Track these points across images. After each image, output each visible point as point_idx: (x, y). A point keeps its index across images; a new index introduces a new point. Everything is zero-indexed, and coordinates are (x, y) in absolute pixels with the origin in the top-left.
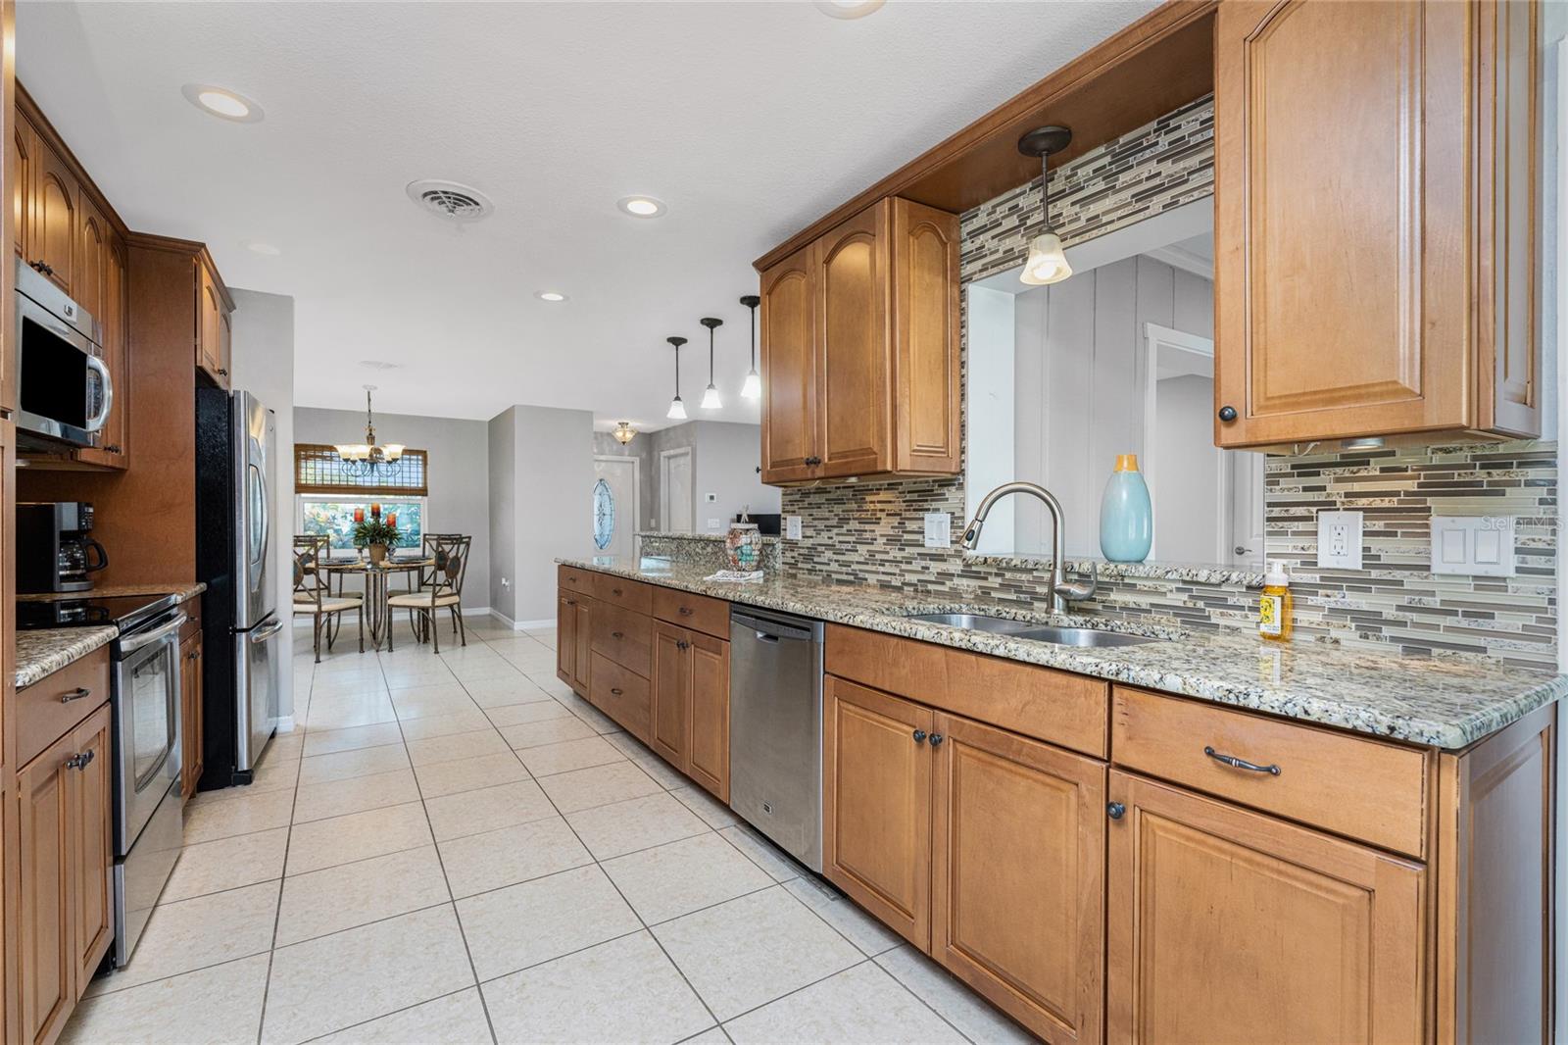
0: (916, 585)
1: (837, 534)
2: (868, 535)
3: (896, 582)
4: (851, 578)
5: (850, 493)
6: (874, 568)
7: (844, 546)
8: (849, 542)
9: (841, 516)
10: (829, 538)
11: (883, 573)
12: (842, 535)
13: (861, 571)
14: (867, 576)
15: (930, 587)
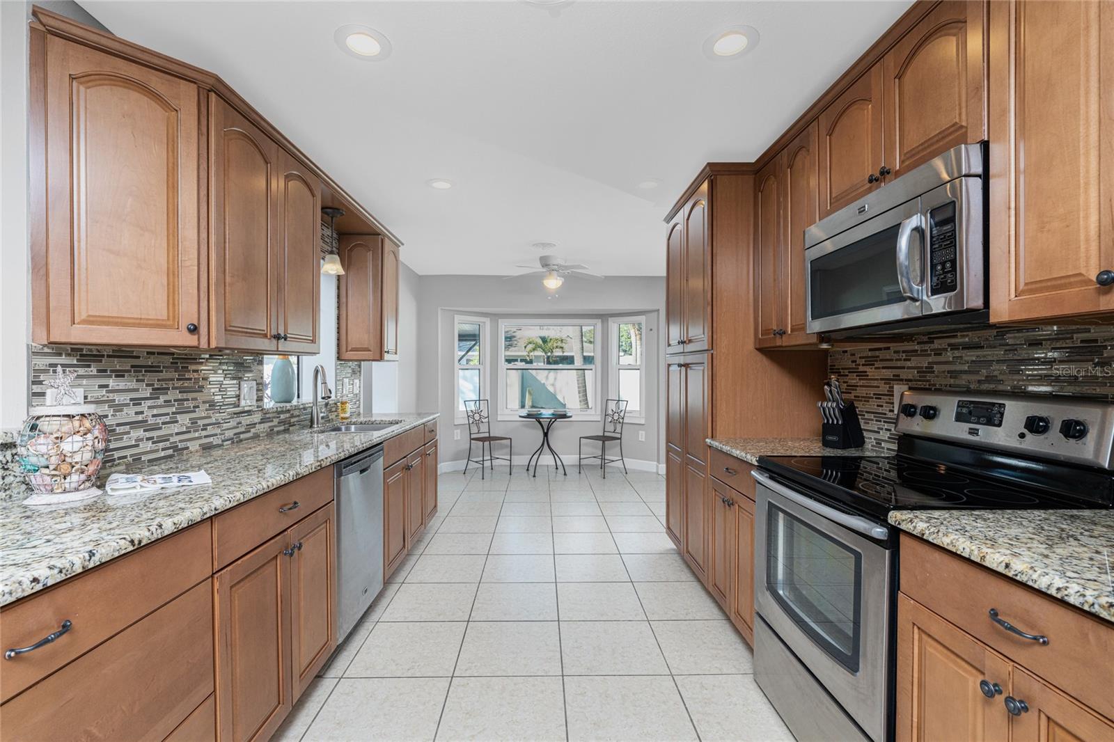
0: (233, 439)
1: (149, 407)
2: (191, 404)
3: (216, 441)
4: (170, 451)
5: (169, 359)
6: (197, 435)
7: (160, 420)
8: (168, 414)
9: (156, 386)
10: (137, 413)
11: (206, 437)
12: (160, 407)
13: (181, 441)
14: (189, 444)
15: (242, 436)
